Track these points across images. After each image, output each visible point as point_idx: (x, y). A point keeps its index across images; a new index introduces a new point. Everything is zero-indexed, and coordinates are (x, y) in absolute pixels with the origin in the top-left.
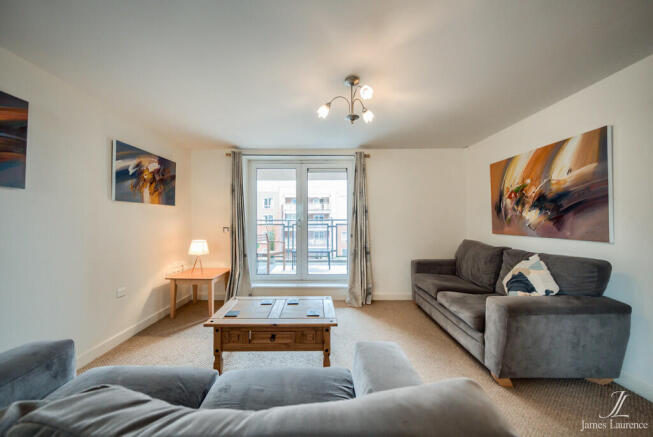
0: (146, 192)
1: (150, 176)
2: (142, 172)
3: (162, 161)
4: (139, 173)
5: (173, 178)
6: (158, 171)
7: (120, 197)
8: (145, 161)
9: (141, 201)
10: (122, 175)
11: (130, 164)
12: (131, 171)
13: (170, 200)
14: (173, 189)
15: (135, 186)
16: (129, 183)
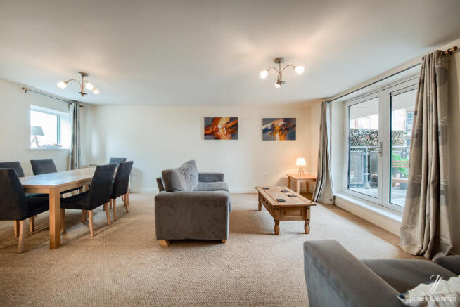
0: (277, 136)
1: (279, 129)
2: (274, 128)
3: (285, 120)
4: (273, 128)
5: (295, 126)
6: (284, 125)
7: (264, 139)
8: (276, 123)
9: (275, 139)
10: (265, 131)
11: (269, 126)
12: (269, 128)
13: (293, 137)
14: (295, 131)
15: (271, 134)
16: (268, 133)
